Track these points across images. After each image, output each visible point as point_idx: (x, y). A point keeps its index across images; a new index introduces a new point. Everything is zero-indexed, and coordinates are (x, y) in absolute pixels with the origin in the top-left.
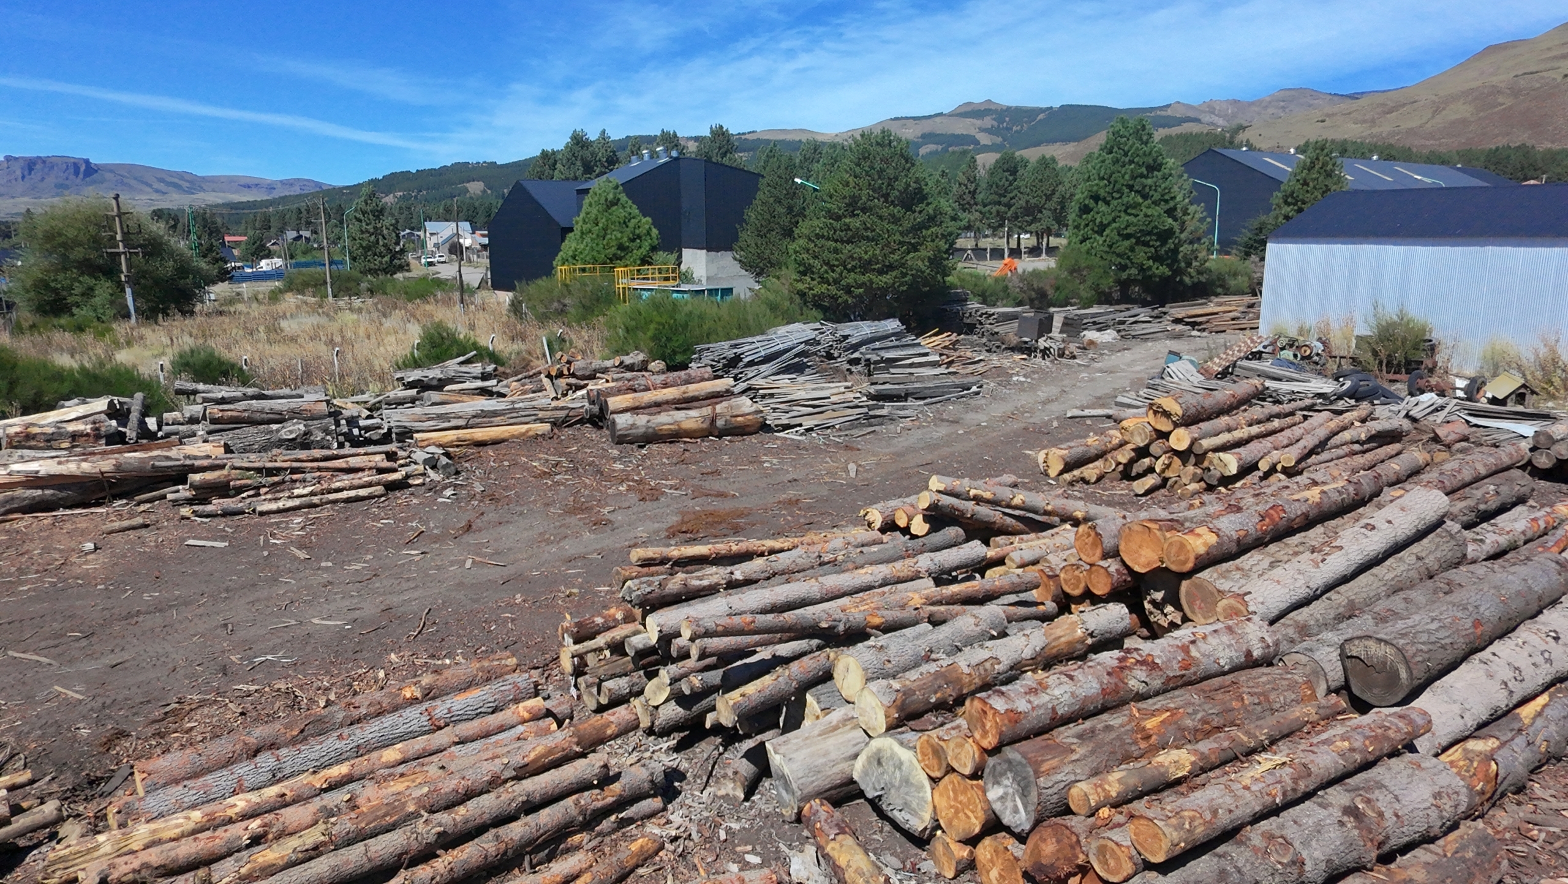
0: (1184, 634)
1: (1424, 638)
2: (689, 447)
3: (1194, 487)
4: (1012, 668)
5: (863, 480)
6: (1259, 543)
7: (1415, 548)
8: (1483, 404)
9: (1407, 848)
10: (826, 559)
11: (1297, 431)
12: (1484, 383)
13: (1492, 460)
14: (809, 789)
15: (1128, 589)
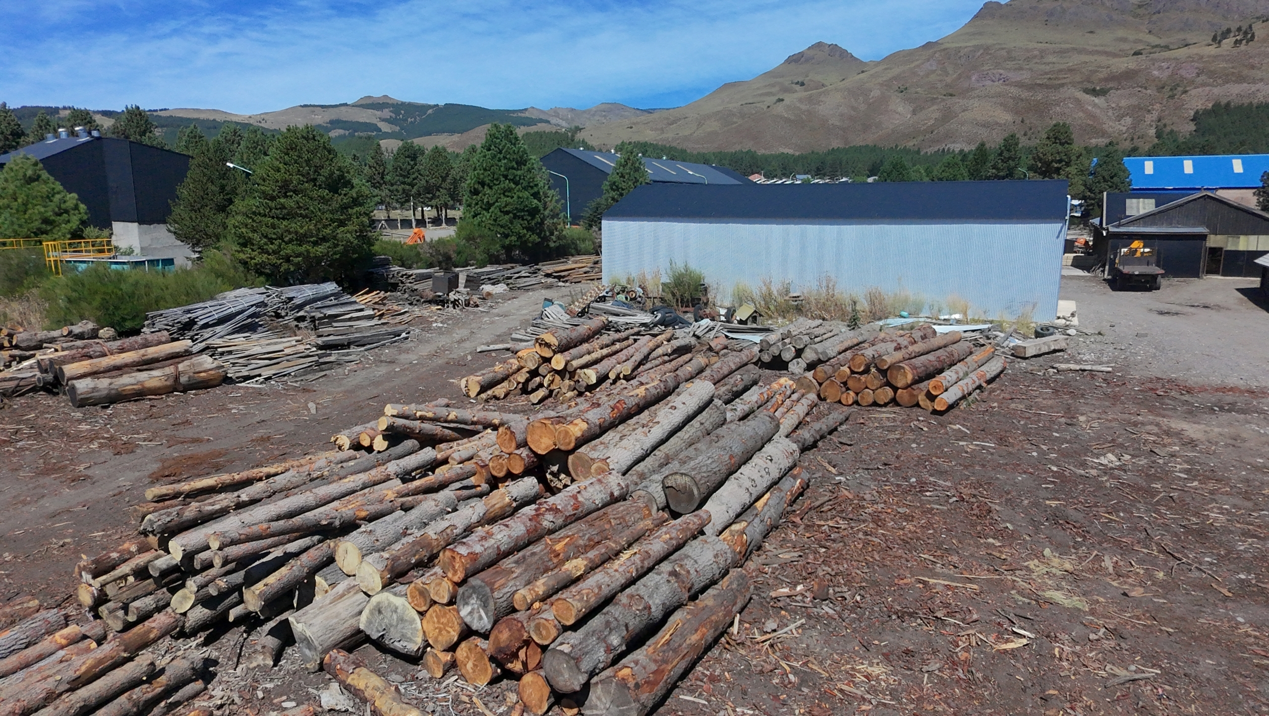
0: (573, 488)
1: (704, 469)
2: (155, 403)
3: (570, 394)
4: (465, 531)
5: (323, 415)
6: (612, 425)
7: (699, 418)
8: (735, 324)
9: (703, 590)
10: (315, 476)
11: (631, 350)
12: (735, 311)
13: (738, 360)
14: (328, 643)
15: (535, 467)
